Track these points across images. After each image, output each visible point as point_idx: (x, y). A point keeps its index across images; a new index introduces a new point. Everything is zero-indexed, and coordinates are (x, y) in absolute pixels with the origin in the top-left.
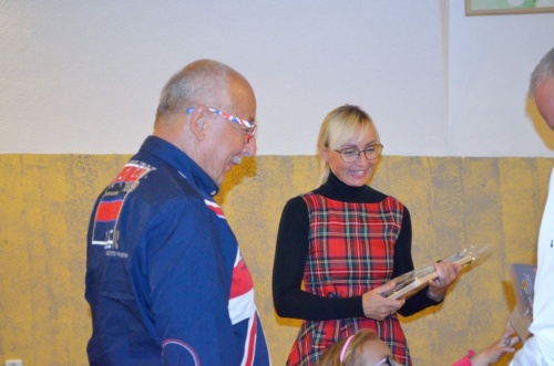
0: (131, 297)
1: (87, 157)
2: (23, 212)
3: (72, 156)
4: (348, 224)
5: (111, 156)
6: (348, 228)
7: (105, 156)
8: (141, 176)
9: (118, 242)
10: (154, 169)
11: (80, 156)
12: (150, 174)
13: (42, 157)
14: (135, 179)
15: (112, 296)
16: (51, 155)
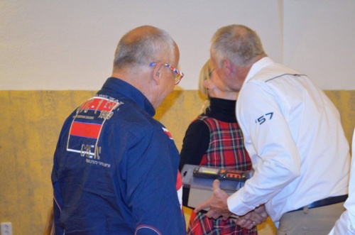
0: (111, 195)
1: (52, 92)
2: (11, 128)
3: (42, 91)
4: (233, 139)
5: (67, 91)
6: (233, 142)
7: (63, 92)
8: (114, 108)
9: (99, 155)
10: (122, 103)
11: (47, 92)
12: (120, 106)
13: (22, 93)
14: (108, 110)
15: (93, 191)
16: (29, 91)
